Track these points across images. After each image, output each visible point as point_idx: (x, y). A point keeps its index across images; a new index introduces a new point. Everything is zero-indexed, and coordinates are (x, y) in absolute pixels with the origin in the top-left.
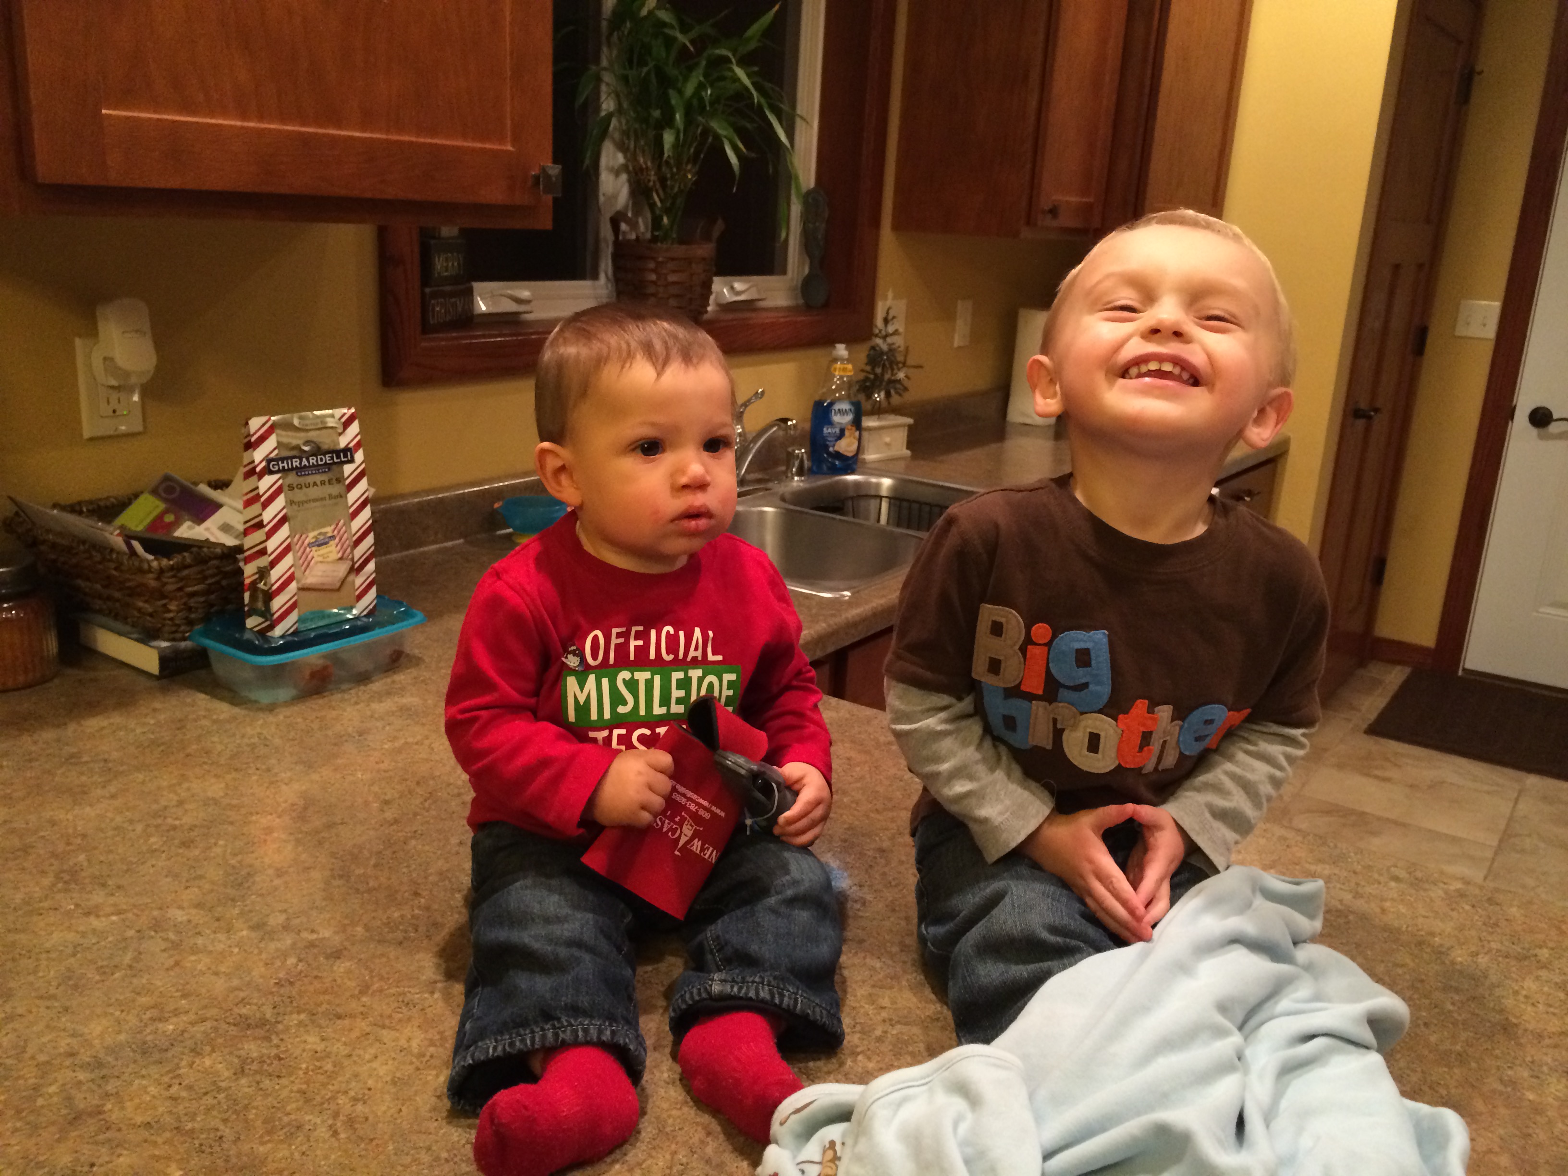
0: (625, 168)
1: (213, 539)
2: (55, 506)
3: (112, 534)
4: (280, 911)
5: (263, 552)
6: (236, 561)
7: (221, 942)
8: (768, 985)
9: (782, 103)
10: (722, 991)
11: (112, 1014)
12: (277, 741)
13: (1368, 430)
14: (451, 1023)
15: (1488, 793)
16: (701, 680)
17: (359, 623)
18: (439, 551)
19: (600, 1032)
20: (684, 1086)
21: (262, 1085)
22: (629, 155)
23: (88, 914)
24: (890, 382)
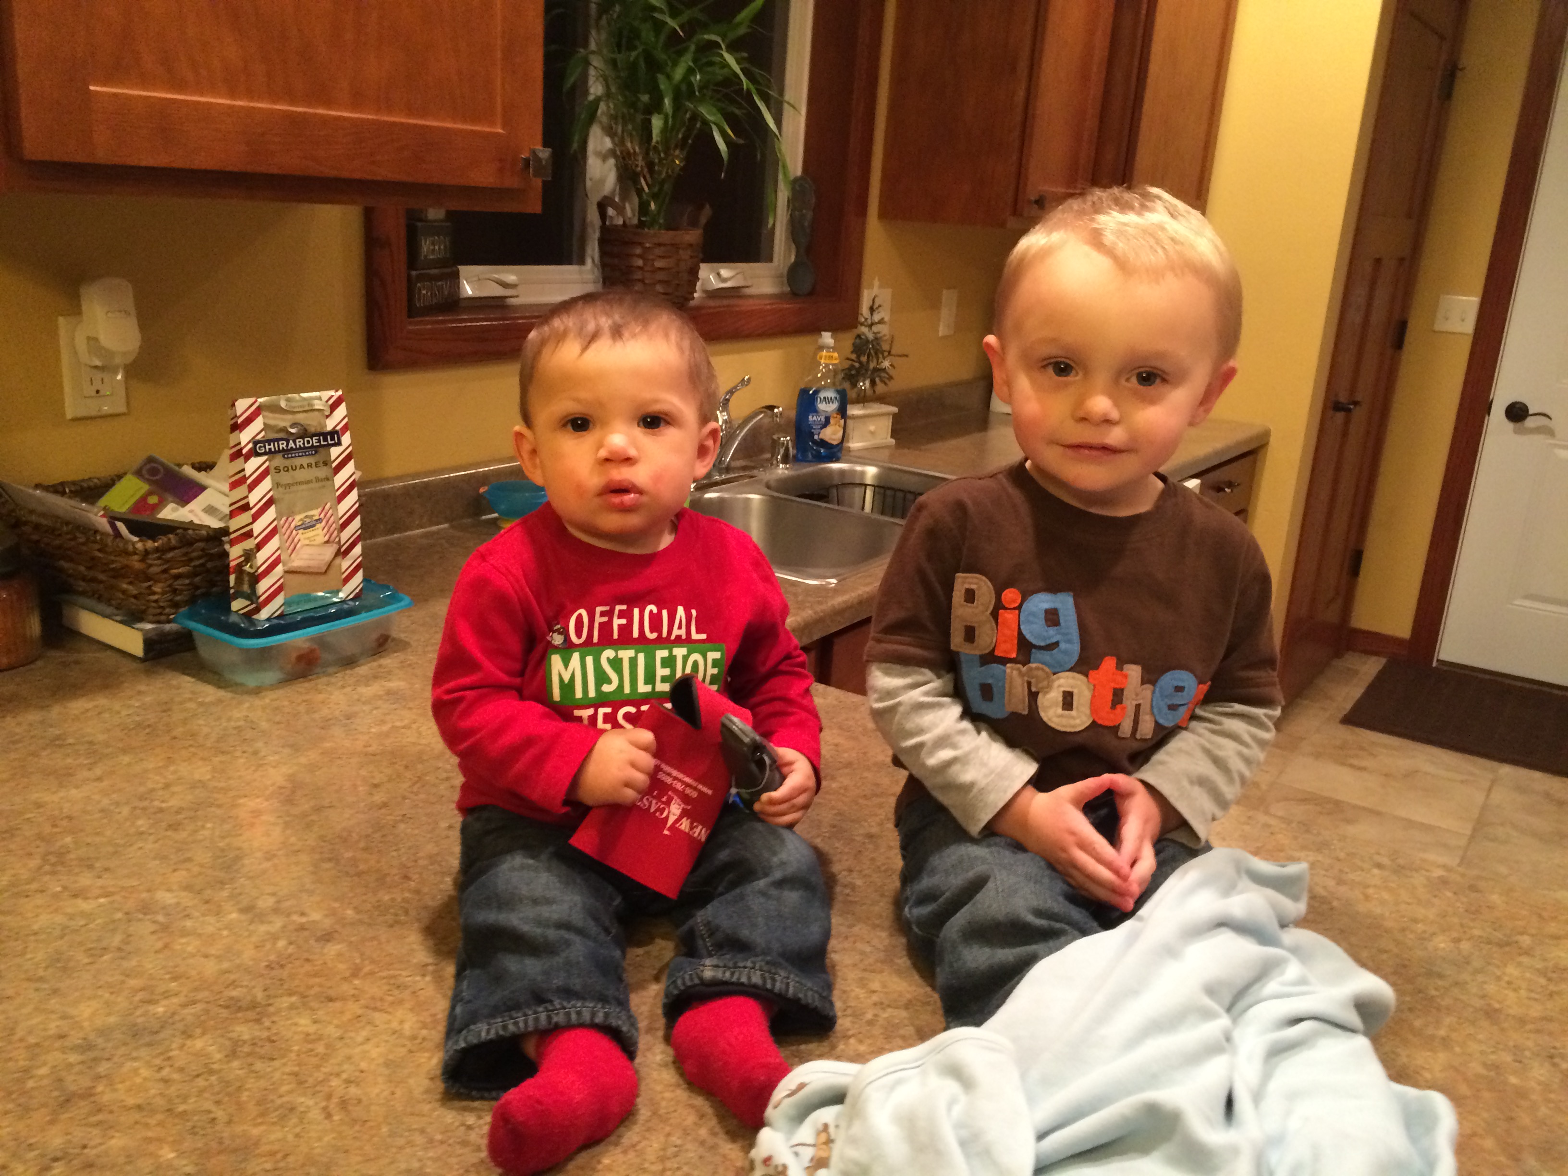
0: (612, 153)
1: (196, 521)
2: (37, 486)
3: (96, 515)
4: (268, 894)
5: (249, 535)
6: (221, 543)
7: (210, 924)
8: (761, 970)
9: (769, 88)
10: (714, 977)
11: (101, 996)
12: (264, 725)
13: (1347, 422)
14: (441, 1006)
15: (1462, 782)
16: (685, 659)
17: (346, 606)
18: (426, 535)
19: (593, 1014)
20: (678, 1069)
21: (253, 1068)
22: (616, 139)
23: (75, 896)
24: (876, 370)
